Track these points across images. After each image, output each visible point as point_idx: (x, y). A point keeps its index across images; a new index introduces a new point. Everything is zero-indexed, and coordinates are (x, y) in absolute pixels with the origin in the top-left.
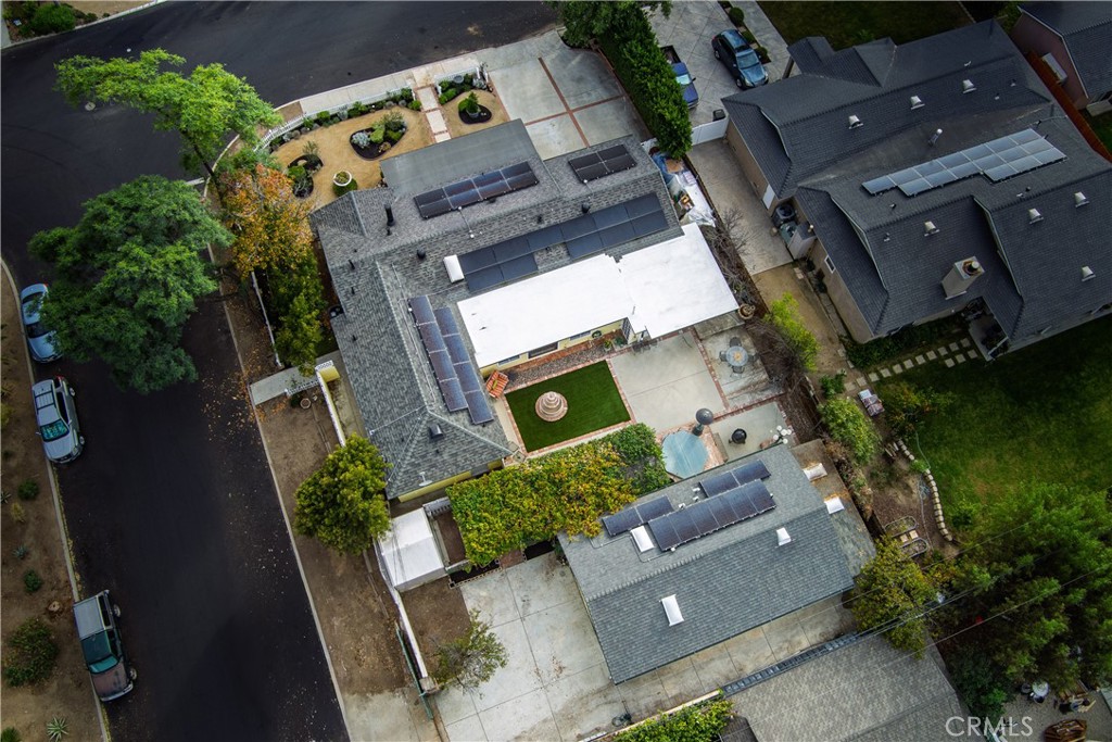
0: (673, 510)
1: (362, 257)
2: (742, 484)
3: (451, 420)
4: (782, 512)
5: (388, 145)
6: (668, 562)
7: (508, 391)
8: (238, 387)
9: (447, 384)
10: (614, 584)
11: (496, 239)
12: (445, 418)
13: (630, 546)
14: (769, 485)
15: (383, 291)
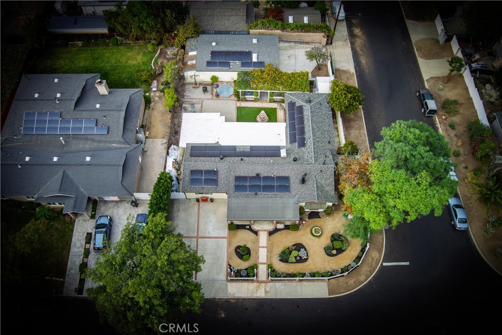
0: (242, 62)
2: (217, 62)
3: (302, 103)
4: (211, 49)
5: (290, 248)
6: (250, 49)
9: (299, 114)
10: (269, 48)
11: (262, 159)
13: (259, 57)
14: (209, 59)
15: (314, 151)
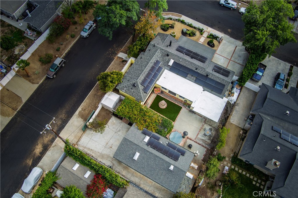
0: (158, 141)
1: (158, 46)
2: (176, 151)
3: (140, 86)
4: (177, 163)
5: (189, 35)
6: (146, 147)
7: (159, 95)
8: (119, 51)
9: (146, 79)
10: (132, 140)
11: (185, 65)
12: (139, 84)
13: (143, 138)
14: (181, 157)
15: (154, 54)
